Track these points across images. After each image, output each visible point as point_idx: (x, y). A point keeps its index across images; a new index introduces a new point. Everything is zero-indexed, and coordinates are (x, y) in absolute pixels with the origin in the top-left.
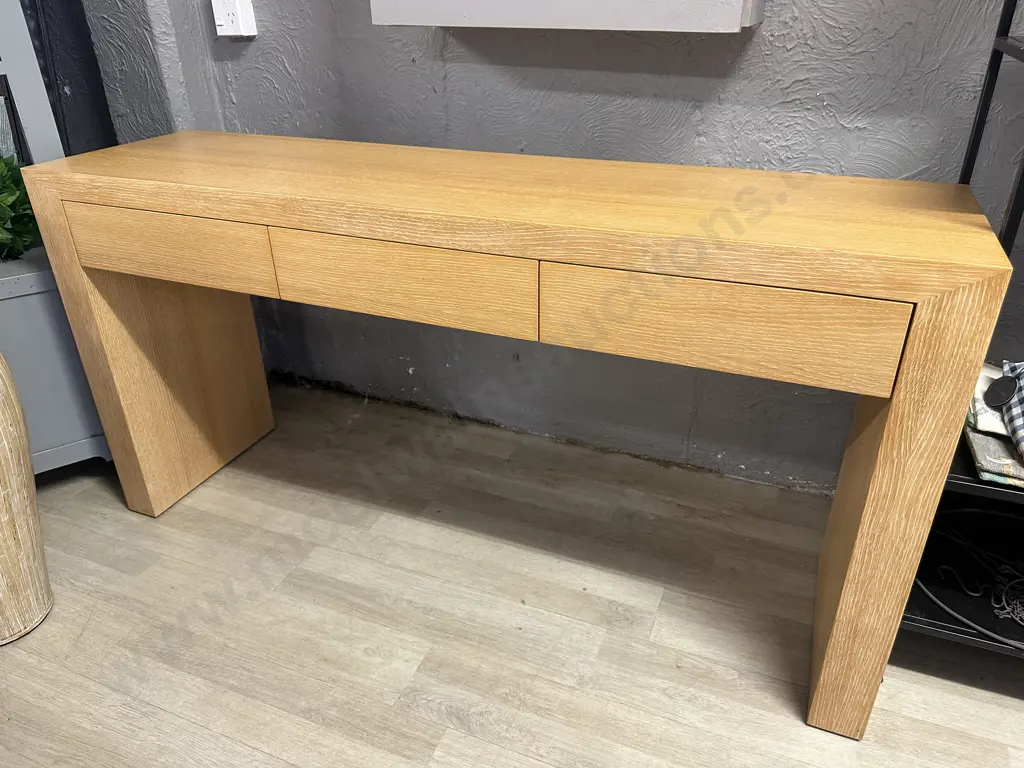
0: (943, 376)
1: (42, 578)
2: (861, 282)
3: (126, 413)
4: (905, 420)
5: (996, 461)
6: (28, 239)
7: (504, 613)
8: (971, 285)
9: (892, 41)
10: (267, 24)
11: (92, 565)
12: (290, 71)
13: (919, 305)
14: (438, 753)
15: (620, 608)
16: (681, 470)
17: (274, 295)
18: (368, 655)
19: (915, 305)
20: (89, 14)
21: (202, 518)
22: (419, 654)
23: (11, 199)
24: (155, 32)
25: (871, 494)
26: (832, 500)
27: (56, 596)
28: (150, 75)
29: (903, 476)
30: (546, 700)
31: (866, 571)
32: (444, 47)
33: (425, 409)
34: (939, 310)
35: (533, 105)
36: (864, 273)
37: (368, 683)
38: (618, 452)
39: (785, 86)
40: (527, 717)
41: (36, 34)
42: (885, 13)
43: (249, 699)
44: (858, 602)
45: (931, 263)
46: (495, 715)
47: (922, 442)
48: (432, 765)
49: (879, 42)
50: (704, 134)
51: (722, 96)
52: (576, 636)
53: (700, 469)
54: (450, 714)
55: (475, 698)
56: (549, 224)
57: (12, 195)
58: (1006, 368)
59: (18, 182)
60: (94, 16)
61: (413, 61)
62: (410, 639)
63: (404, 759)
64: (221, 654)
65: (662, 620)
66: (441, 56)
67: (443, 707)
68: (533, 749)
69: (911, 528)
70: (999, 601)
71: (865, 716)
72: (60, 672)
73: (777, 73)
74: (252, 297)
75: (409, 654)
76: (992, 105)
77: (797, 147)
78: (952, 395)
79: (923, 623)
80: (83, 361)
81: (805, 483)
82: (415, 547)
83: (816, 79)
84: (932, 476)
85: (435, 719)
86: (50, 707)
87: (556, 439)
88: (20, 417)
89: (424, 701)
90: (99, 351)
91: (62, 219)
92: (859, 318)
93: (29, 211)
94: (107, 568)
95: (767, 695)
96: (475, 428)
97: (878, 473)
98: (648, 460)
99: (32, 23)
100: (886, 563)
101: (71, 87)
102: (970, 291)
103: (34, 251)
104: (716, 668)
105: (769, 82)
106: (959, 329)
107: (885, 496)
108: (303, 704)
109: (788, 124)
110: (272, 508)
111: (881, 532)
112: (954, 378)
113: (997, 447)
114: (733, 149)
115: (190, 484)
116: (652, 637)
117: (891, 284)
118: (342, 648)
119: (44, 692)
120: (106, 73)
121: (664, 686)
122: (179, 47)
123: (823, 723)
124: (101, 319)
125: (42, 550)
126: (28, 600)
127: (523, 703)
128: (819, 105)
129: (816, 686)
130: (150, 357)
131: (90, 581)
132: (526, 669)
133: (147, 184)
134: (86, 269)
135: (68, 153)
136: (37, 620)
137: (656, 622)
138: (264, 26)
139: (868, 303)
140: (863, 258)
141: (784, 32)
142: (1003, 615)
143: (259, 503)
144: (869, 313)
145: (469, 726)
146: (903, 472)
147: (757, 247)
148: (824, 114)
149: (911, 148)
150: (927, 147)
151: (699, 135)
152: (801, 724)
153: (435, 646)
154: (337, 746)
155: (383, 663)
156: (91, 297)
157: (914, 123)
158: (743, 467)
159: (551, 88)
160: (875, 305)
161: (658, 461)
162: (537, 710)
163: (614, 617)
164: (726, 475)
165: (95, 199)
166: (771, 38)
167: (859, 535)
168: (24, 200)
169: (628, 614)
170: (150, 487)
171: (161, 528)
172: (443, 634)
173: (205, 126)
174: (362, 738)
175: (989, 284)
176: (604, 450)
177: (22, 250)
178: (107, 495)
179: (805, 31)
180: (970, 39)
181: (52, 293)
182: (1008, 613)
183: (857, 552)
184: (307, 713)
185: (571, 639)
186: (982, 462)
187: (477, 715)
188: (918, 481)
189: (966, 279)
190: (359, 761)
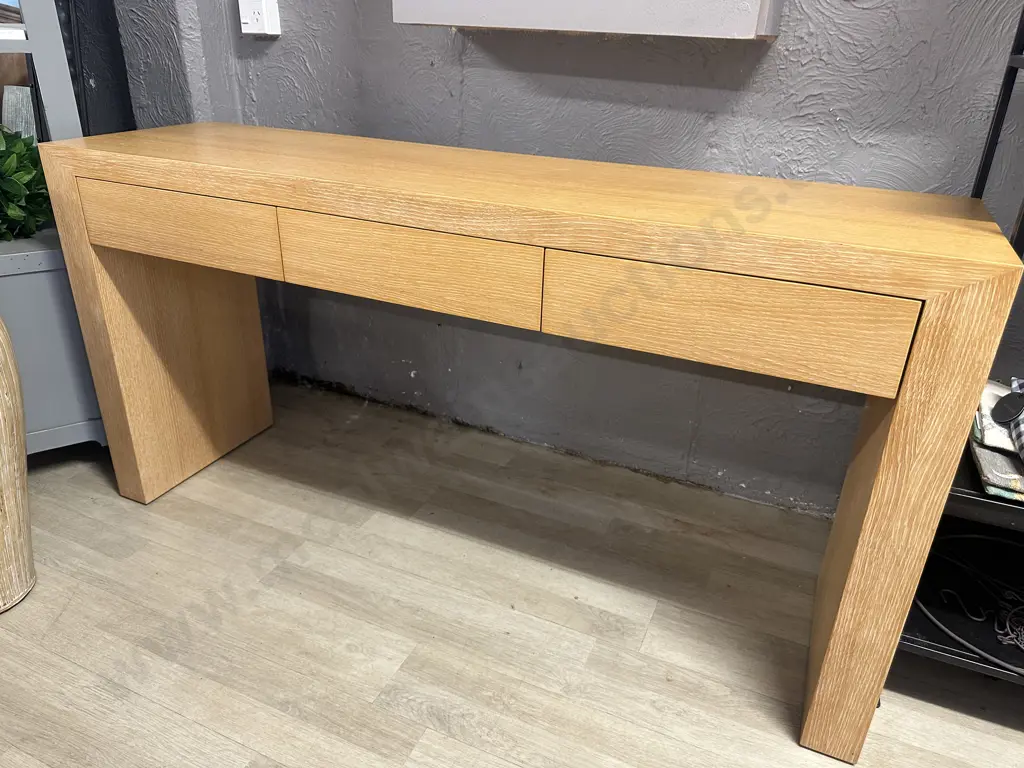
0: (951, 377)
1: (26, 555)
2: (869, 278)
3: (124, 395)
4: (911, 421)
5: (1003, 476)
6: (41, 219)
7: (492, 617)
8: (981, 283)
9: (906, 59)
10: (291, 24)
11: (79, 547)
12: (311, 71)
13: (928, 302)
14: (415, 753)
15: (611, 619)
16: (681, 487)
17: (278, 277)
18: (351, 651)
19: (924, 302)
20: (118, 8)
21: (192, 508)
22: (403, 652)
23: (27, 178)
24: (181, 27)
25: (873, 500)
26: (832, 523)
27: (39, 575)
28: (174, 69)
29: (906, 481)
30: (529, 706)
31: (866, 580)
32: (462, 53)
33: (425, 414)
34: (949, 306)
35: (548, 112)
36: (870, 268)
37: (349, 678)
38: (617, 465)
39: (798, 100)
40: (510, 722)
41: (66, 25)
42: (900, 31)
43: (225, 688)
44: (856, 615)
45: (941, 259)
46: (477, 718)
47: (928, 446)
48: (408, 764)
49: (893, 60)
50: (716, 146)
51: (735, 109)
52: (566, 644)
53: (699, 486)
54: (431, 714)
55: (459, 700)
56: (556, 211)
57: (29, 173)
58: (1015, 385)
59: (36, 162)
60: (123, 9)
61: (432, 64)
62: (395, 637)
63: (379, 757)
64: (200, 641)
65: (654, 633)
66: (459, 58)
67: (424, 707)
68: (514, 754)
69: (913, 536)
70: (1003, 627)
71: (861, 739)
72: (35, 651)
73: (792, 87)
74: (258, 279)
75: (391, 652)
76: (1005, 126)
77: (809, 162)
78: (958, 397)
79: (923, 645)
80: (85, 341)
81: (806, 504)
82: (404, 546)
83: (829, 94)
84: (936, 483)
85: (414, 719)
86: (23, 684)
87: (555, 449)
88: (16, 387)
89: (405, 700)
90: (102, 331)
91: (75, 196)
92: (866, 314)
93: (44, 191)
94: (92, 551)
95: (758, 713)
96: (475, 435)
97: (881, 477)
98: (647, 475)
99: (63, 15)
100: (887, 573)
101: (96, 80)
102: (980, 290)
103: (45, 232)
104: (708, 682)
105: (783, 96)
106: (968, 328)
107: (888, 503)
108: (282, 696)
109: (800, 138)
110: (264, 502)
111: (882, 541)
112: (962, 378)
113: (1004, 463)
114: (744, 162)
115: (183, 475)
116: (643, 648)
117: (900, 280)
118: (324, 642)
119: (17, 668)
120: (131, 65)
121: (653, 698)
122: (203, 41)
123: (816, 744)
124: (106, 297)
125: (29, 528)
126: (10, 575)
127: (507, 707)
128: (831, 120)
129: (811, 703)
130: (152, 342)
131: (74, 563)
132: (511, 673)
133: (161, 163)
134: (95, 247)
135: (86, 133)
136: (17, 598)
137: (648, 634)
138: (289, 26)
139: (876, 299)
140: (873, 252)
141: (799, 47)
142: (1006, 641)
143: (251, 496)
144: (876, 309)
145: (449, 728)
146: (907, 477)
147: (765, 239)
148: (837, 129)
149: (923, 166)
150: (939, 165)
151: (712, 147)
152: (795, 745)
153: (420, 646)
154: (312, 740)
155: (365, 660)
156: (98, 275)
157: (926, 142)
158: (743, 485)
159: (567, 94)
160: (883, 301)
161: (657, 476)
162: (521, 715)
163: (605, 626)
164: (726, 493)
165: (109, 176)
166: (786, 53)
167: (860, 543)
168: (40, 180)
169: (619, 625)
170: (143, 473)
171: (152, 515)
172: (429, 634)
173: (223, 118)
174: (338, 734)
175: (1000, 282)
176: (604, 463)
177: (34, 229)
178: (99, 481)
179: (820, 47)
180: (984, 59)
181: (60, 272)
182: (1012, 639)
183: (857, 561)
184: (284, 705)
185: (560, 646)
186: (989, 476)
187: (458, 716)
188: (922, 487)
189: (978, 277)
190: (334, 756)
